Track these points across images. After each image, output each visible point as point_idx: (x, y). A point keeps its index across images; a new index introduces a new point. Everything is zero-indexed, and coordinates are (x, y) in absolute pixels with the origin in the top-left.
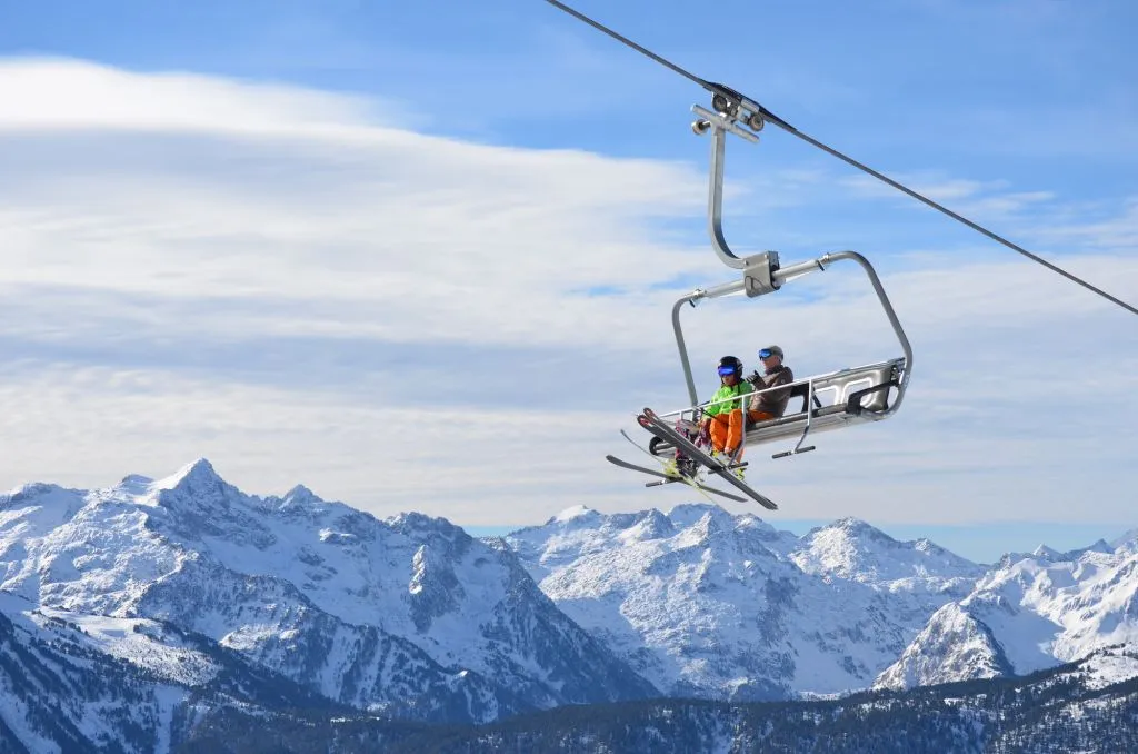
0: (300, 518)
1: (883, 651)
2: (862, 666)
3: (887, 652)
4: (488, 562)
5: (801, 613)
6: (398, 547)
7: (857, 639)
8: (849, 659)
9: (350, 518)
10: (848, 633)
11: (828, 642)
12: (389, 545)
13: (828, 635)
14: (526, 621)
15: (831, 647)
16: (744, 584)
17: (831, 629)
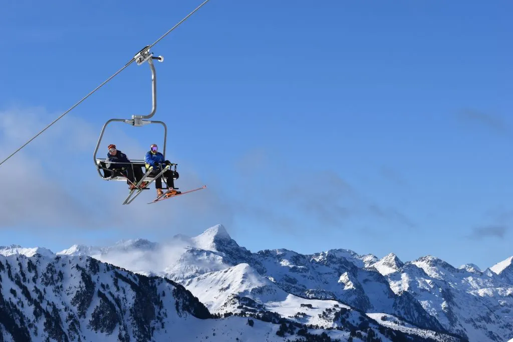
0: (269, 257)
1: (503, 328)
2: (498, 336)
3: (505, 328)
4: (370, 281)
5: (460, 308)
6: (326, 274)
7: (488, 321)
8: (491, 333)
9: (296, 257)
10: (484, 318)
11: (478, 324)
12: (321, 272)
13: (477, 320)
14: (412, 313)
15: (480, 327)
16: (430, 292)
17: (476, 316)
